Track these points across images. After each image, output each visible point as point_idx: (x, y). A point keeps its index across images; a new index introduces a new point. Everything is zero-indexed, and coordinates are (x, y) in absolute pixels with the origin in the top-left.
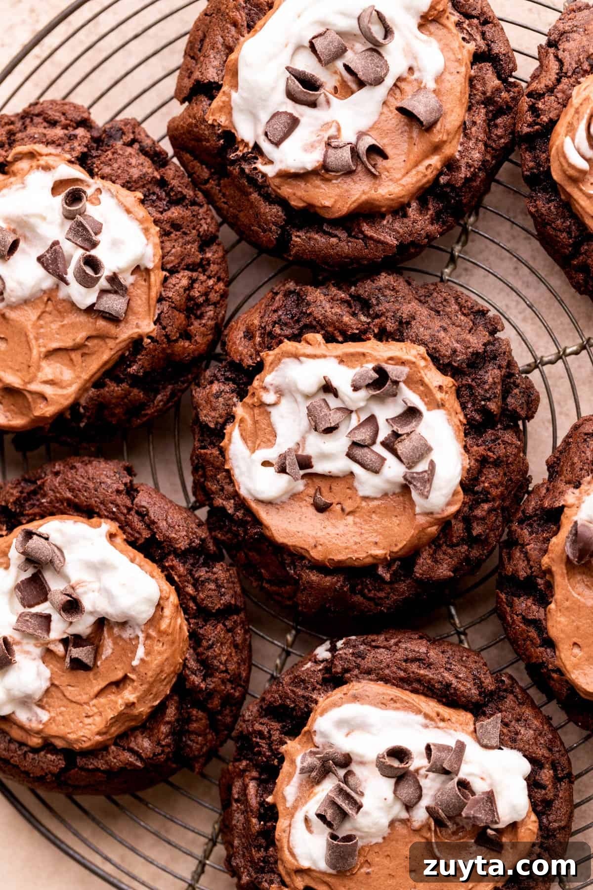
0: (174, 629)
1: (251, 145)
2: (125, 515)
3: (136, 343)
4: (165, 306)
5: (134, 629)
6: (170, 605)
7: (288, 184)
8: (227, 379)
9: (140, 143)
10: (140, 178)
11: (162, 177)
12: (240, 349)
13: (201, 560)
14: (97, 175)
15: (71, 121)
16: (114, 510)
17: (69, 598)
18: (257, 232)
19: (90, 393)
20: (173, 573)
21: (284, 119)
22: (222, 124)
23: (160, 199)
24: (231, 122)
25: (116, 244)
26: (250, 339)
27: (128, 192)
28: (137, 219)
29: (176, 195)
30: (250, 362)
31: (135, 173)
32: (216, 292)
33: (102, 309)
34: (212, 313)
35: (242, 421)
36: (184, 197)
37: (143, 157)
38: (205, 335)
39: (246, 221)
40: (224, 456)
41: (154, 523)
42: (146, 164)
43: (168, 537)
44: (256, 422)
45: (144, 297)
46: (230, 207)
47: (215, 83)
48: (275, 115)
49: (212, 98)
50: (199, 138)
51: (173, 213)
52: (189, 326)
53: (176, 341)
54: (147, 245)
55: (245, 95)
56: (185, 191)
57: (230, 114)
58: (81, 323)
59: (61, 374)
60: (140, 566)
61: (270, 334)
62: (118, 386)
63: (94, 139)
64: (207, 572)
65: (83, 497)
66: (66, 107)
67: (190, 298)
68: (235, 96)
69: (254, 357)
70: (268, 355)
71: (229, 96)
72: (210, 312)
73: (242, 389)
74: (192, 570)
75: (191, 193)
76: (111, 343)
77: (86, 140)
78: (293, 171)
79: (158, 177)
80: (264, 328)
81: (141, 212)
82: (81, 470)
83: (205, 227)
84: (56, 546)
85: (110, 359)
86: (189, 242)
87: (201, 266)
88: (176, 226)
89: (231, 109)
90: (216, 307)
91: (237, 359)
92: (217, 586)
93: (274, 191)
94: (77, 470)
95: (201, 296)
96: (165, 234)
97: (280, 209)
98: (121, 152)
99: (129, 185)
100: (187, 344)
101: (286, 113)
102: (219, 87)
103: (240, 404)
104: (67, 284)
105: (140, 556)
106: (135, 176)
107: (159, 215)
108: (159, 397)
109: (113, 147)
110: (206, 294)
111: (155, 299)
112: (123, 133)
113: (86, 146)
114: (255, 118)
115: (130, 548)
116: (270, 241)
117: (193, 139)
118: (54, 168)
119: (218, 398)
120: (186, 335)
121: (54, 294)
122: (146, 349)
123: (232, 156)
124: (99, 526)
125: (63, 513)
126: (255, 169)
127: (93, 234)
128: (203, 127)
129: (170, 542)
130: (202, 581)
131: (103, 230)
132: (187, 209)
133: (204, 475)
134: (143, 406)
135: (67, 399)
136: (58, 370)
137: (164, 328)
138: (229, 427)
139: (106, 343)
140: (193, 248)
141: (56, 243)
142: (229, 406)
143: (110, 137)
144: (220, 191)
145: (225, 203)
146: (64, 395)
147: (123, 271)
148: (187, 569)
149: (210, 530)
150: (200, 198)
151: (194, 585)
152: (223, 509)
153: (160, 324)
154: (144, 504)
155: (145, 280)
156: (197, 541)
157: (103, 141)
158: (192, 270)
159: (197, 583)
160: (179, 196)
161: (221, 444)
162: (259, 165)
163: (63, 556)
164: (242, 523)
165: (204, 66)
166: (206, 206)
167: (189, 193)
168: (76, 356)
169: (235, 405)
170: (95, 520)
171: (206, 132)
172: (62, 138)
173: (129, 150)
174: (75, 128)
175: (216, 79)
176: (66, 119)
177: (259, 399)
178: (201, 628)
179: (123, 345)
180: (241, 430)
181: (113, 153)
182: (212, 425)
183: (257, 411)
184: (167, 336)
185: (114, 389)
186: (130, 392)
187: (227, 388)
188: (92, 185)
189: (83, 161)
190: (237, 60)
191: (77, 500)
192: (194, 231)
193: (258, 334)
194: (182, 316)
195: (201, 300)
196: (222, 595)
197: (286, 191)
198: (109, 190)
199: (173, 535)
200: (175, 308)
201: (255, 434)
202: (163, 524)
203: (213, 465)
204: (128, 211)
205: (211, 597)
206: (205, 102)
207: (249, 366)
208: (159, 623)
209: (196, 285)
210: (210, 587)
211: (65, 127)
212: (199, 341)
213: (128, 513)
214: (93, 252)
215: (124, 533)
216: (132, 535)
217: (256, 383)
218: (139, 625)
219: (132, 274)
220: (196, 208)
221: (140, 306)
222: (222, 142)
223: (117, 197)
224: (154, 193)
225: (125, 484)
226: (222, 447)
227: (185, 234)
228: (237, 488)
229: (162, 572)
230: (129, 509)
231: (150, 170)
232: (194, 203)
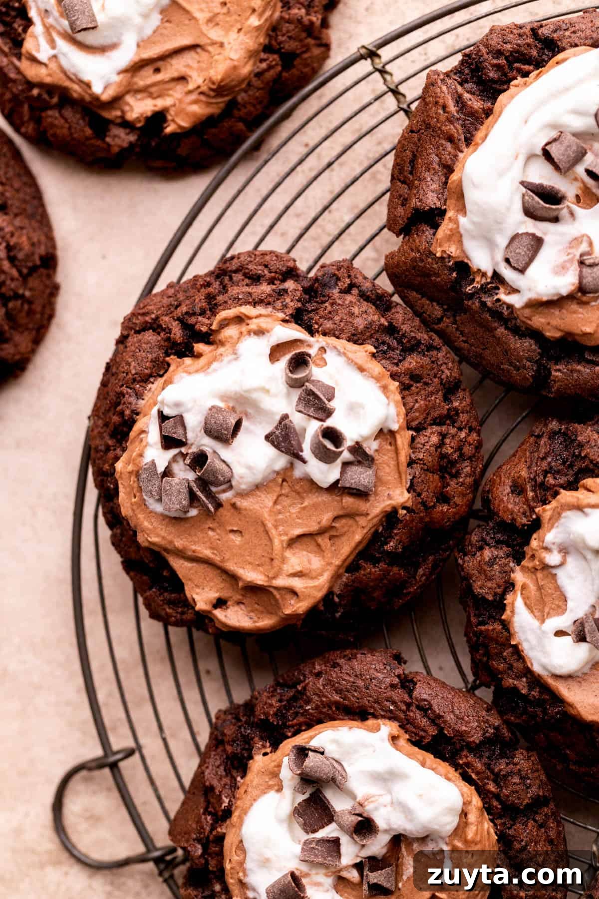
0: (482, 837)
1: (490, 274)
2: (404, 712)
3: (391, 517)
4: (417, 469)
5: (437, 842)
6: (474, 810)
7: (540, 313)
8: (498, 542)
9: (358, 287)
10: (366, 328)
11: (390, 324)
12: (510, 506)
13: (498, 752)
14: (318, 332)
15: (276, 272)
16: (391, 708)
17: (360, 819)
18: (508, 371)
19: (344, 579)
20: (470, 770)
21: (526, 241)
22: (453, 255)
23: (392, 349)
24: (463, 251)
25: (353, 408)
26: (519, 494)
27: (356, 347)
28: (372, 377)
29: (409, 341)
30: (524, 520)
31: (360, 323)
32: (470, 445)
33: (348, 486)
34: (468, 468)
35: (524, 587)
36: (419, 343)
37: (365, 303)
38: (463, 495)
39: (493, 360)
40: (508, 630)
41: (439, 717)
42: (370, 311)
43: (458, 731)
44: (540, 588)
45: (392, 463)
46: (471, 345)
47: (437, 208)
48: (514, 238)
49: (436, 226)
50: (427, 274)
51: (410, 363)
52: (444, 487)
53: (434, 506)
54: (388, 404)
55: (476, 219)
56: (419, 335)
57: (460, 242)
58: (324, 503)
59: (309, 562)
60: (433, 769)
61: (543, 486)
62: (374, 567)
63: (306, 290)
64: (507, 764)
65: (353, 698)
66: (267, 258)
67: (443, 456)
68: (463, 220)
69: (528, 514)
70: (544, 510)
71: (457, 222)
72: (466, 468)
73: (517, 552)
74: (490, 764)
75: (426, 337)
76: (362, 521)
77: (298, 294)
78: (545, 299)
79: (386, 324)
80: (534, 479)
81: (376, 367)
82: (346, 667)
83: (448, 372)
84: (333, 759)
85: (363, 539)
86: (432, 393)
87: (450, 418)
88: (415, 377)
89: (461, 236)
90: (472, 461)
91: (508, 518)
92: (521, 778)
93: (524, 322)
94: (341, 668)
95: (455, 451)
96: (405, 388)
97: (532, 342)
98: (340, 302)
99: (356, 338)
100: (445, 508)
101: (527, 234)
102: (442, 213)
103: (518, 568)
104: (304, 462)
105: (429, 757)
106: (361, 327)
107: (395, 368)
108: (421, 571)
109: (329, 297)
110: (459, 449)
111: (405, 464)
112: (338, 279)
113: (299, 300)
114: (491, 244)
115: (417, 749)
116: (525, 378)
117: (418, 275)
118: (268, 332)
119: (491, 566)
120: (444, 498)
121: (289, 474)
122: (402, 521)
123: (469, 289)
124: (378, 729)
125: (333, 719)
126: (498, 300)
127: (326, 402)
128: (430, 260)
129: (462, 736)
130: (504, 776)
131: (336, 394)
132: (424, 355)
133: (487, 654)
134: (404, 584)
135: (320, 590)
136: (305, 560)
137: (419, 495)
138: (509, 598)
139: (357, 522)
140: (437, 398)
141: (285, 417)
142: (508, 572)
143: (324, 285)
144: (457, 329)
145: (465, 342)
146: (315, 587)
147: (366, 439)
148: (485, 764)
149: (501, 714)
150: (437, 341)
151: (495, 781)
152: (515, 690)
153: (415, 491)
154: (425, 696)
155: (390, 444)
156: (491, 731)
157: (316, 292)
158: (440, 424)
159: (498, 778)
160: (413, 342)
161: (503, 617)
162: (503, 296)
163: (345, 770)
164: (539, 703)
165: (421, 192)
166: (444, 348)
167: (423, 336)
168: (323, 541)
169: (513, 571)
170: (371, 722)
171: (435, 266)
172: (270, 295)
173: (349, 298)
174: (283, 281)
175: (438, 204)
176: (270, 272)
177: (542, 561)
178: (509, 828)
179: (375, 521)
180: (524, 599)
181: (332, 304)
182: (490, 598)
183: (540, 575)
184: (424, 504)
185: (371, 570)
186: (389, 572)
187: (501, 553)
188: (314, 344)
189: (298, 318)
190: (460, 181)
191: (346, 702)
192: (436, 380)
193: (528, 487)
194: (436, 477)
195: (455, 456)
196: (528, 788)
197: (538, 321)
198: (335, 348)
199: (464, 728)
200: (427, 470)
201: (542, 601)
202: (450, 718)
203: (497, 642)
204: (361, 369)
205: (517, 792)
206: (429, 232)
207: (524, 525)
208: (464, 832)
209: (447, 441)
210: (514, 781)
211: (271, 282)
212: (458, 503)
213: (408, 709)
214: (330, 423)
215: (406, 732)
216: (416, 734)
217: (534, 543)
218: (442, 838)
219: (375, 439)
220: (434, 353)
221: (389, 474)
222: (454, 274)
223: (344, 354)
224: (384, 343)
225: (399, 676)
226: (504, 621)
227: (426, 384)
228: (529, 665)
229: (456, 770)
230: (409, 705)
231: (376, 317)
232: (430, 348)
